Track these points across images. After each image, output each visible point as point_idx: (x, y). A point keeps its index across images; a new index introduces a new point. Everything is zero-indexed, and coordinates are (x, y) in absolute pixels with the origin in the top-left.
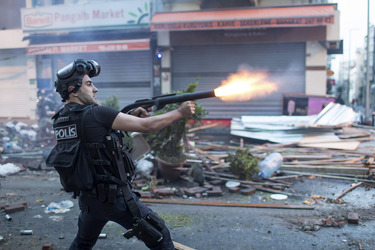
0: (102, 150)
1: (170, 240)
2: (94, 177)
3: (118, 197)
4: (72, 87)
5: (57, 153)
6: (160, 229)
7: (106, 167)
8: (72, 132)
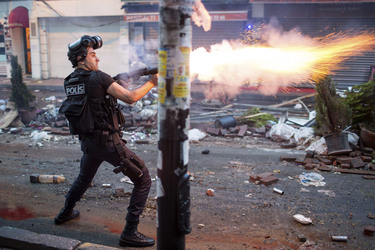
0: (102, 105)
1: (148, 176)
2: (95, 124)
3: (109, 141)
4: (80, 57)
5: (68, 104)
6: (141, 168)
7: (105, 117)
8: (80, 90)
